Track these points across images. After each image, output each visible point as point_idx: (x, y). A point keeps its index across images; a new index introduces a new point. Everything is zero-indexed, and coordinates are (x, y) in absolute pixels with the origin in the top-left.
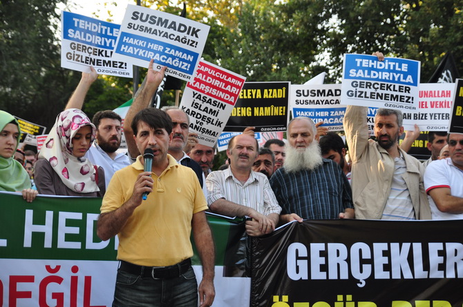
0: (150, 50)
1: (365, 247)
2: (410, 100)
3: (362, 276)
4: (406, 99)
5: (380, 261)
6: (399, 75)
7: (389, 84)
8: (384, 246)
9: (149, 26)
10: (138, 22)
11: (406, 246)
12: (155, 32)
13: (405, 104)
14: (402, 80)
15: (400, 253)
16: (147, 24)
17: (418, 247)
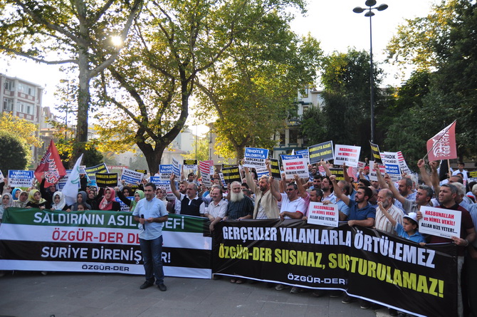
1: (245, 228)
3: (244, 239)
5: (250, 234)
8: (251, 228)
11: (258, 228)
15: (256, 231)
17: (262, 229)
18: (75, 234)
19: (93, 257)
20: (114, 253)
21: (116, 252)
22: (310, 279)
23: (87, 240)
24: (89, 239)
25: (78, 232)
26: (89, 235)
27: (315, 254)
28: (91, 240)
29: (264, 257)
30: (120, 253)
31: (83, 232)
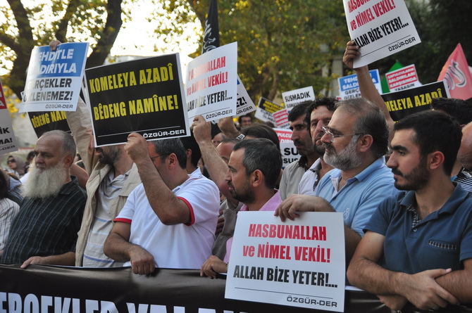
2: (69, 97)
4: (65, 95)
6: (63, 64)
7: (53, 78)
13: (63, 102)
14: (65, 71)
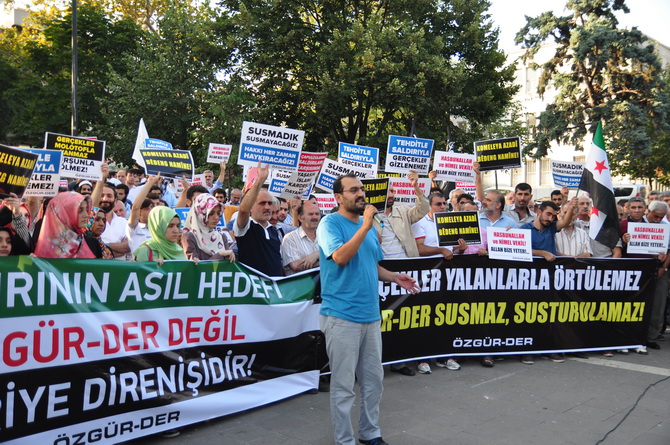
0: (266, 155)
9: (263, 137)
10: (254, 135)
12: (268, 142)
16: (261, 136)
18: (28, 342)
19: (87, 406)
20: (142, 379)
21: (148, 378)
22: (487, 343)
23: (67, 356)
24: (72, 350)
25: (37, 335)
26: (74, 337)
27: (496, 305)
28: (81, 354)
29: (418, 321)
30: (154, 377)
31: (56, 332)
